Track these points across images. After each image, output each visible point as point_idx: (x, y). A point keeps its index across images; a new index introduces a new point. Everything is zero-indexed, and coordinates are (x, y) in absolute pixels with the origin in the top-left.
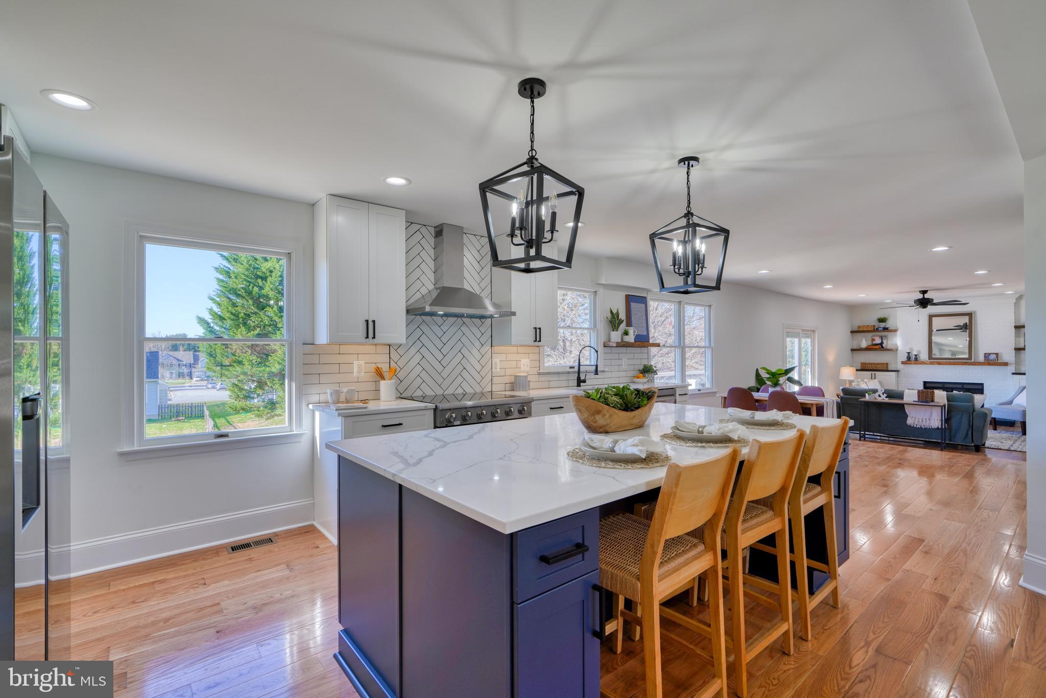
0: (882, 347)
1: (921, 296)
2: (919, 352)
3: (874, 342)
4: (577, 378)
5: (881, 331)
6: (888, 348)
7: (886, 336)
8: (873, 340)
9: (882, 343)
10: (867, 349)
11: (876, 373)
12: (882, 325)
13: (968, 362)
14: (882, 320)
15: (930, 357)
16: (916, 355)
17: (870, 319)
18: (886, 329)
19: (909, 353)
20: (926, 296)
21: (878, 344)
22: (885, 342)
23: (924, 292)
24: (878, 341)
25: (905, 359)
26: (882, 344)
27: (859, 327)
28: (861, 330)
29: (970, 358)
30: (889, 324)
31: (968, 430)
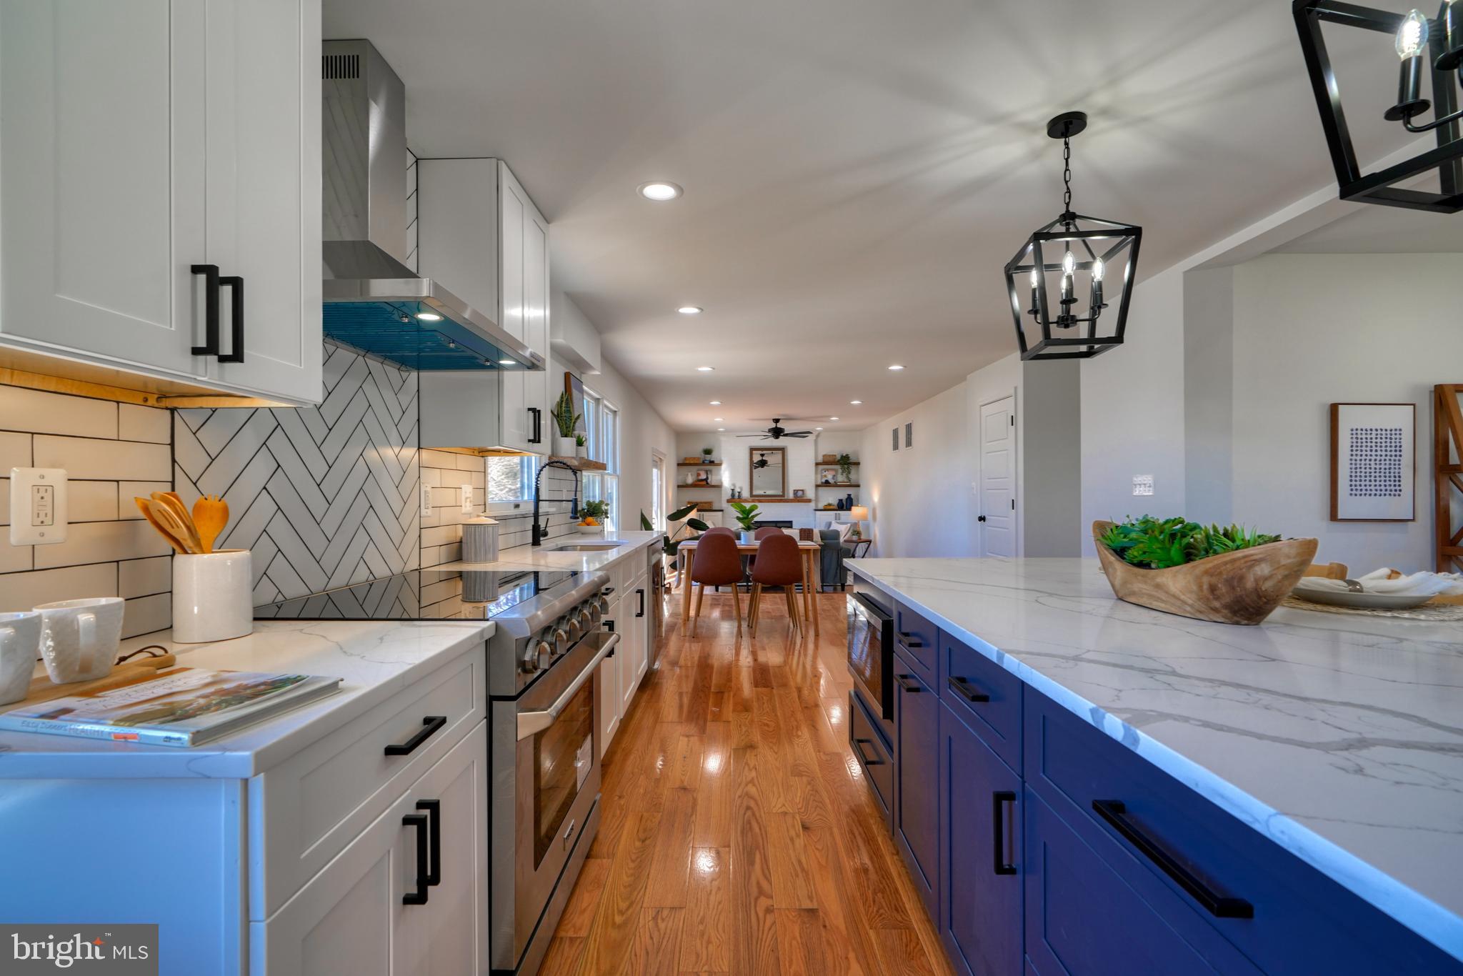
0: (707, 483)
1: (773, 425)
2: (741, 488)
3: (700, 478)
4: (534, 526)
5: (707, 465)
6: (713, 484)
7: (711, 471)
8: (699, 475)
9: (707, 478)
10: (694, 485)
11: (704, 513)
12: (708, 457)
13: (780, 499)
14: (708, 452)
15: (752, 495)
16: (739, 492)
17: (696, 451)
18: (712, 462)
19: (733, 490)
20: (779, 425)
21: (702, 480)
22: (709, 476)
23: (777, 421)
24: (703, 476)
25: (729, 497)
26: (706, 480)
27: (686, 459)
28: (687, 462)
29: (783, 496)
30: (714, 457)
31: (837, 569)
